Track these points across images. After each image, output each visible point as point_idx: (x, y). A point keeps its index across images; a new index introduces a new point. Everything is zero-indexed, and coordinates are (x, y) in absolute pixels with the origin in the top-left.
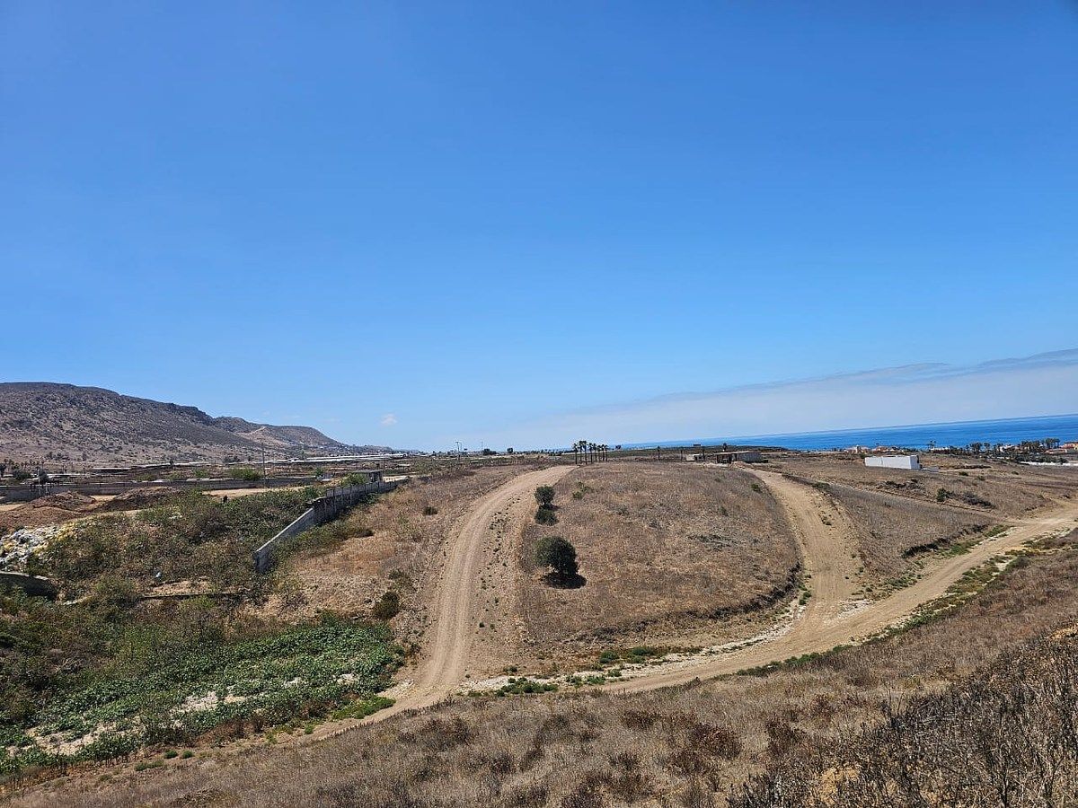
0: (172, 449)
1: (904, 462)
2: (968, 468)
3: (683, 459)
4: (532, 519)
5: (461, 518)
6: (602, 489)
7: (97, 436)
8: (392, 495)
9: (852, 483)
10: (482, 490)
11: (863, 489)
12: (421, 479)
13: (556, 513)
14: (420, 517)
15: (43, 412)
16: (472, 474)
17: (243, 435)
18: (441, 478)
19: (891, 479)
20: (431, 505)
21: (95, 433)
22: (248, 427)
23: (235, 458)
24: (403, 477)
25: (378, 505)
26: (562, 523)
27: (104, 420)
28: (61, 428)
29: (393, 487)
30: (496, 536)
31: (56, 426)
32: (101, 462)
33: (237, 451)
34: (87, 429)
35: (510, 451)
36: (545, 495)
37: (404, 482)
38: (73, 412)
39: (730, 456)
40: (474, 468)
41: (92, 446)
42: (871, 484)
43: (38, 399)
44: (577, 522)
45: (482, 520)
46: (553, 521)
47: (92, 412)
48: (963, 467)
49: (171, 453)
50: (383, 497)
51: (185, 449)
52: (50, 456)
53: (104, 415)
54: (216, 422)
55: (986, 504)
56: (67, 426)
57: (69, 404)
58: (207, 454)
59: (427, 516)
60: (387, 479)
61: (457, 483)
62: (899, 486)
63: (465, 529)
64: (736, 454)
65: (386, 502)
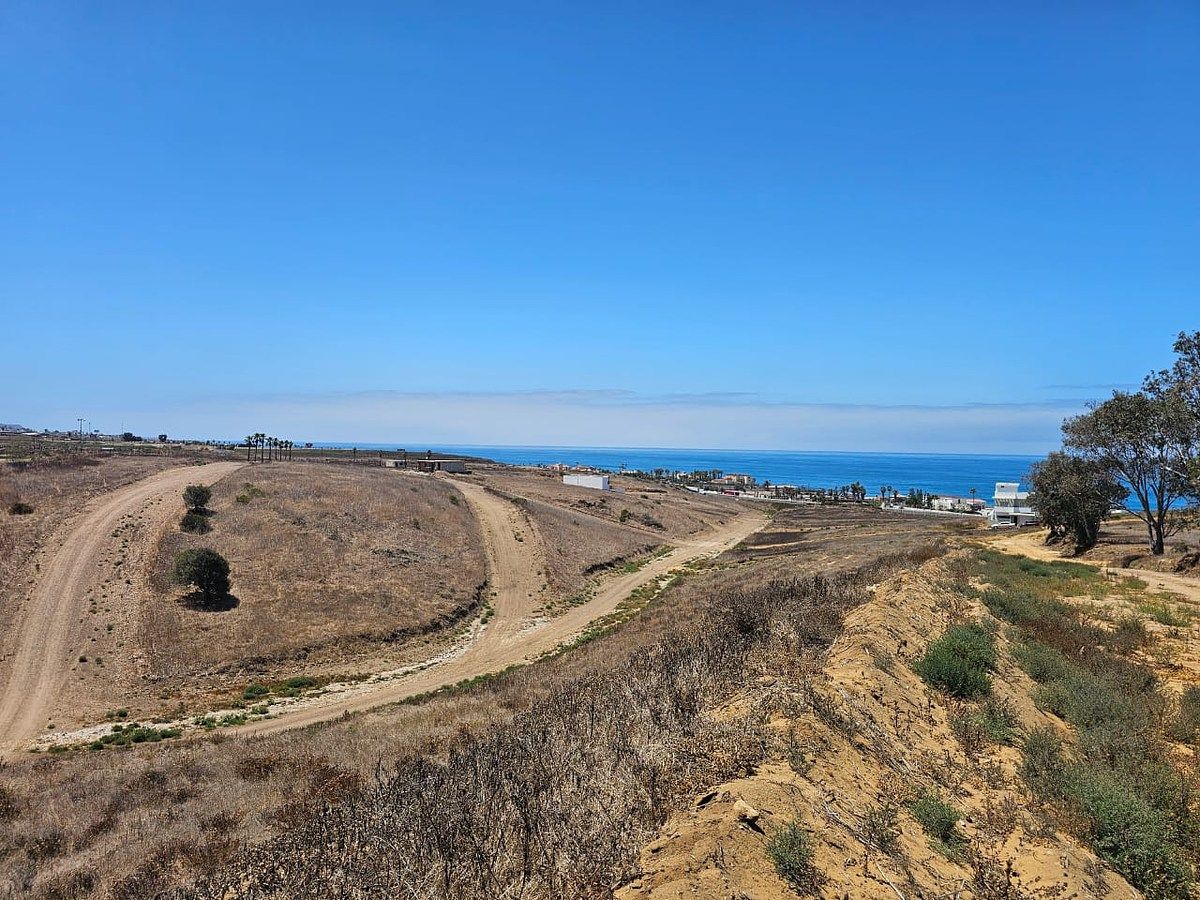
1: (596, 482)
2: (649, 491)
3: (381, 465)
4: (177, 527)
5: (71, 520)
6: (276, 492)
9: (548, 500)
10: (110, 485)
11: (557, 507)
12: (14, 465)
13: (211, 520)
14: (5, 516)
16: (96, 464)
18: (45, 465)
19: (583, 498)
20: (24, 500)
26: (217, 532)
30: (121, 545)
35: (163, 438)
36: (198, 497)
39: (433, 465)
40: (100, 456)
42: (565, 501)
44: (236, 531)
45: (103, 525)
46: (205, 528)
48: (645, 490)
55: (659, 526)
59: (16, 516)
61: (71, 474)
62: (589, 505)
63: (75, 535)
64: (439, 463)
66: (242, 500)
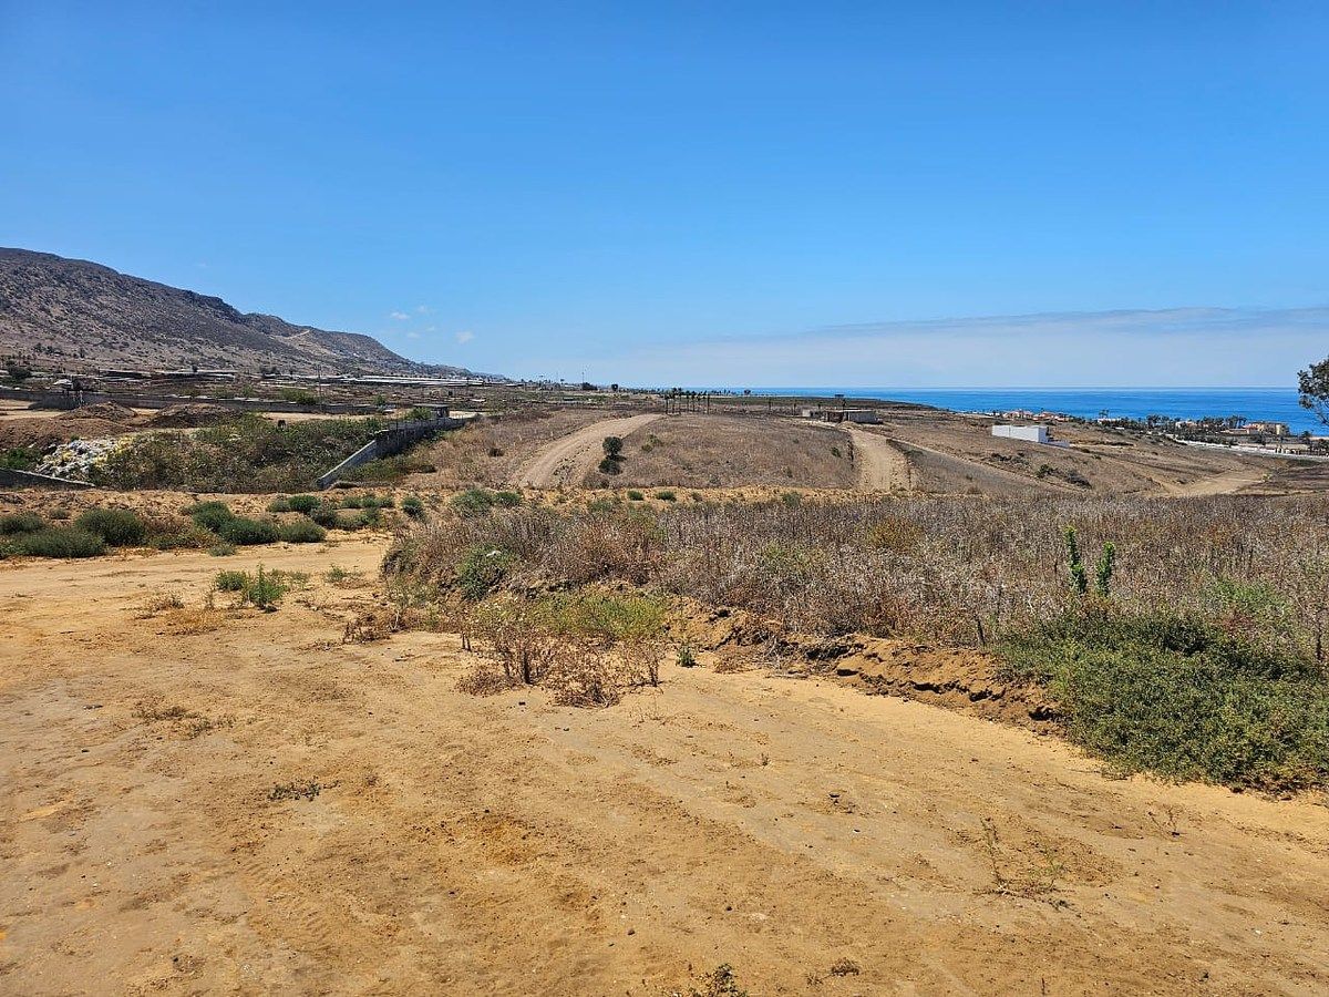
0: (191, 350)
1: (1031, 434)
2: (1108, 443)
3: (797, 414)
4: (597, 468)
5: (526, 462)
6: (673, 443)
7: (96, 327)
8: (459, 433)
9: (958, 453)
10: (555, 435)
12: (491, 418)
13: (622, 464)
14: (485, 457)
15: (22, 290)
16: (548, 417)
17: (281, 339)
18: (514, 418)
20: (498, 446)
21: (92, 322)
22: (289, 329)
23: (274, 369)
24: (472, 415)
25: (443, 442)
26: (626, 473)
27: (102, 307)
28: (48, 312)
29: (460, 424)
31: (42, 309)
32: (104, 361)
33: (273, 359)
34: (82, 318)
35: (615, 387)
36: (613, 445)
37: (472, 420)
38: (62, 293)
39: (840, 415)
40: (551, 410)
41: (89, 338)
42: (977, 455)
43: (16, 273)
44: (639, 473)
45: (548, 465)
46: (617, 471)
47: (86, 294)
48: (1103, 443)
49: (191, 356)
50: (448, 435)
51: (207, 351)
52: (38, 348)
53: (102, 299)
54: (246, 320)
55: (1084, 484)
56: (57, 311)
57: (56, 283)
58: (238, 360)
59: (492, 458)
60: (455, 415)
61: (530, 426)
63: (529, 473)
64: (846, 413)
65: (452, 440)
66: (646, 449)
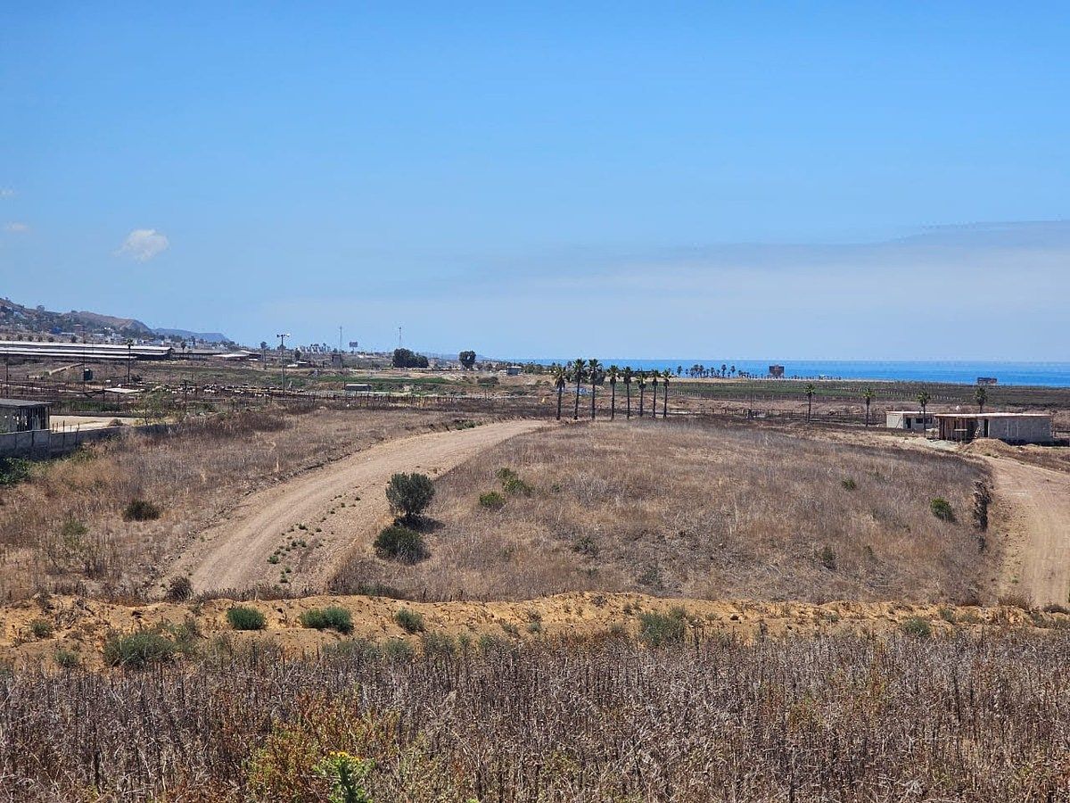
4: (370, 549)
5: (210, 534)
6: (556, 489)
8: (61, 466)
12: (147, 430)
13: (429, 540)
14: (117, 523)
20: (149, 496)
24: (102, 423)
25: (22, 487)
26: (435, 561)
29: (71, 446)
30: (279, 577)
36: (412, 493)
37: (100, 435)
39: (971, 424)
44: (466, 561)
45: (259, 542)
46: (417, 554)
50: (37, 470)
59: (135, 523)
60: (63, 424)
61: (232, 449)
63: (214, 558)
64: (986, 420)
65: (44, 482)
